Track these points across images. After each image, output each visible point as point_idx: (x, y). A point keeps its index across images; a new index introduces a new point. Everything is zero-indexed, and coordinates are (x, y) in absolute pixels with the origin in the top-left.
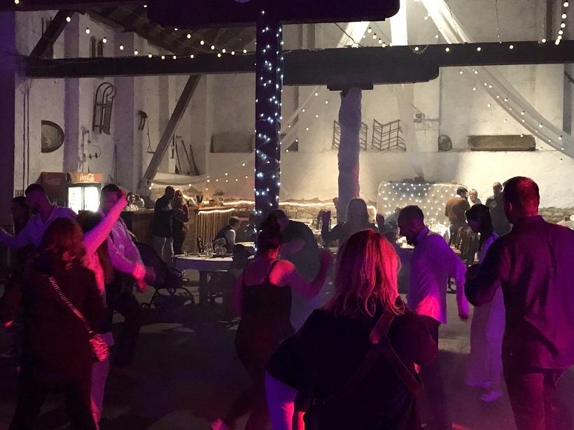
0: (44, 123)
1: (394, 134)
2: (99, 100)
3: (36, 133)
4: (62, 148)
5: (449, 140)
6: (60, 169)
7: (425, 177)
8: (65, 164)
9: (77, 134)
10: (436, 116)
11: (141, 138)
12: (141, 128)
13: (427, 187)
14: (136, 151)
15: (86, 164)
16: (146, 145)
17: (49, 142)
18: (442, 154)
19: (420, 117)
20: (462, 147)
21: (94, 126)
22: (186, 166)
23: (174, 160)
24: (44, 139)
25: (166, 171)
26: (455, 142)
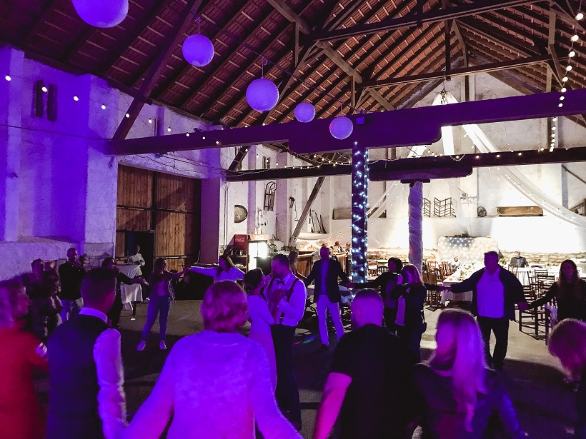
0: (236, 206)
1: (448, 207)
2: (268, 192)
3: (232, 212)
4: (246, 220)
5: (485, 210)
6: (245, 233)
7: (470, 234)
8: (248, 229)
9: (255, 212)
10: (475, 195)
11: (291, 213)
12: (291, 207)
13: (471, 240)
14: (288, 221)
15: (259, 229)
16: (294, 217)
17: (239, 217)
18: (480, 218)
19: (464, 196)
20: (493, 214)
21: (265, 207)
22: (318, 228)
23: (311, 225)
24: (236, 215)
25: (306, 231)
26: (489, 211)
